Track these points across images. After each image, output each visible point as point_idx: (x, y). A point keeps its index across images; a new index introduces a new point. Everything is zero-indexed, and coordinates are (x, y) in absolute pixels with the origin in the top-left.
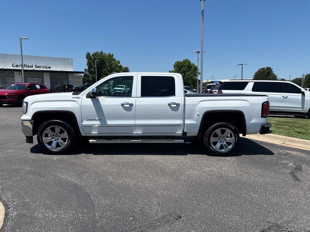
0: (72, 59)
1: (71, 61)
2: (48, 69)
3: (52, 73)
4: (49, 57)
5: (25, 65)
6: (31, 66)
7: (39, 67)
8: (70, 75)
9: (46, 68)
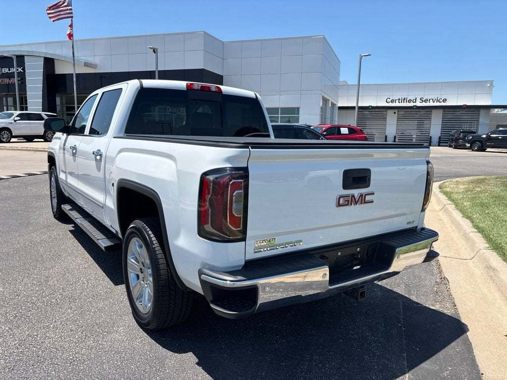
0: (491, 83)
1: (489, 85)
2: (443, 104)
3: (446, 110)
4: (447, 83)
5: (404, 100)
6: (414, 100)
7: (426, 101)
8: (482, 112)
9: (438, 101)
